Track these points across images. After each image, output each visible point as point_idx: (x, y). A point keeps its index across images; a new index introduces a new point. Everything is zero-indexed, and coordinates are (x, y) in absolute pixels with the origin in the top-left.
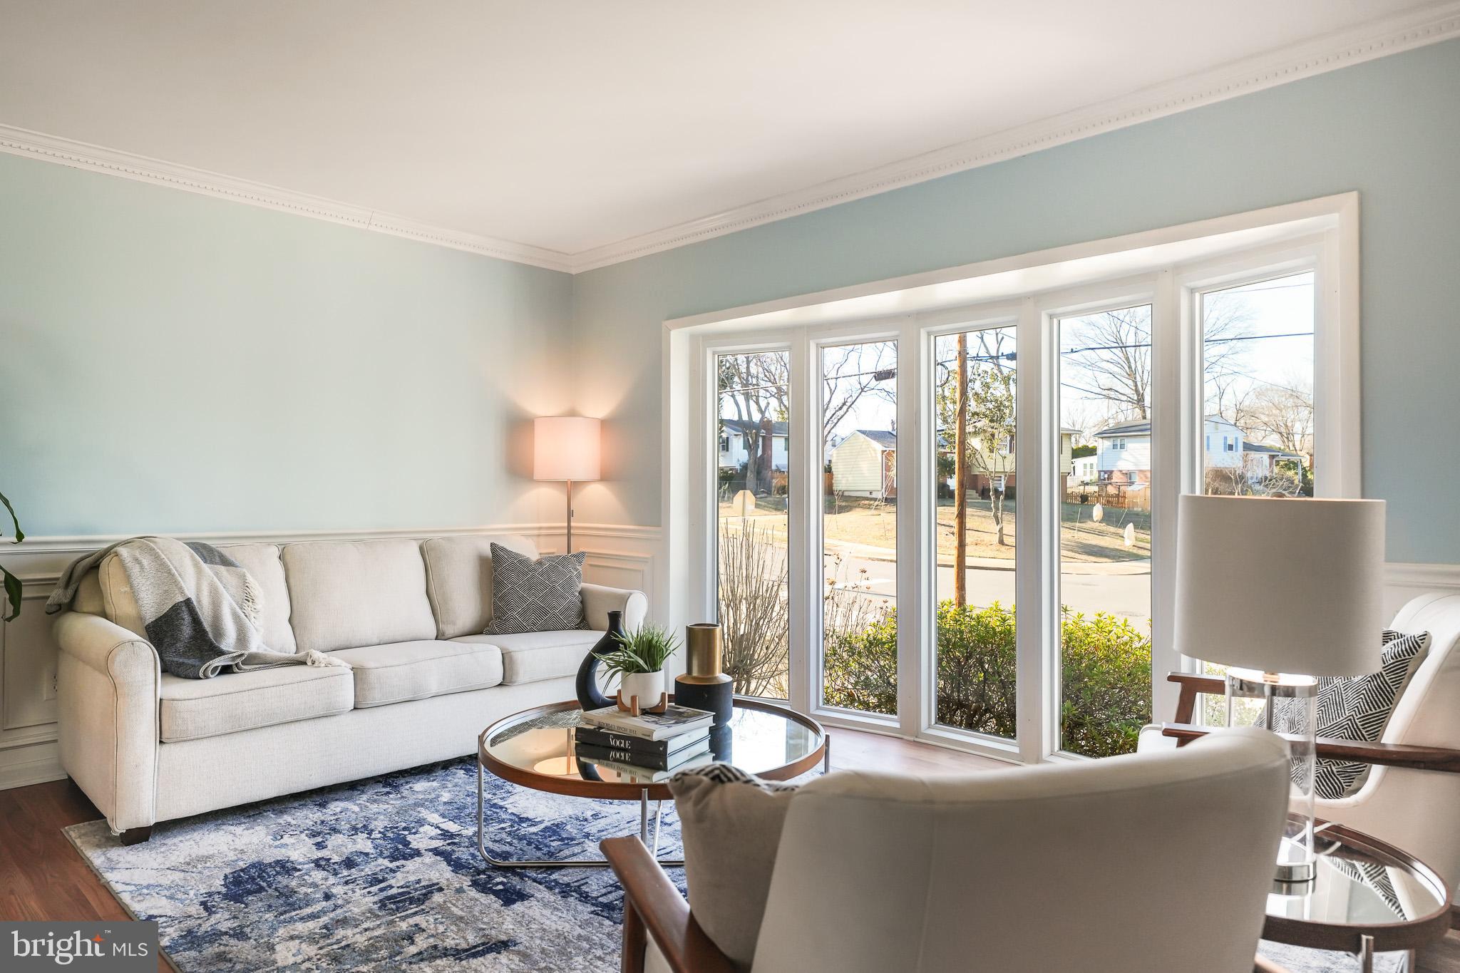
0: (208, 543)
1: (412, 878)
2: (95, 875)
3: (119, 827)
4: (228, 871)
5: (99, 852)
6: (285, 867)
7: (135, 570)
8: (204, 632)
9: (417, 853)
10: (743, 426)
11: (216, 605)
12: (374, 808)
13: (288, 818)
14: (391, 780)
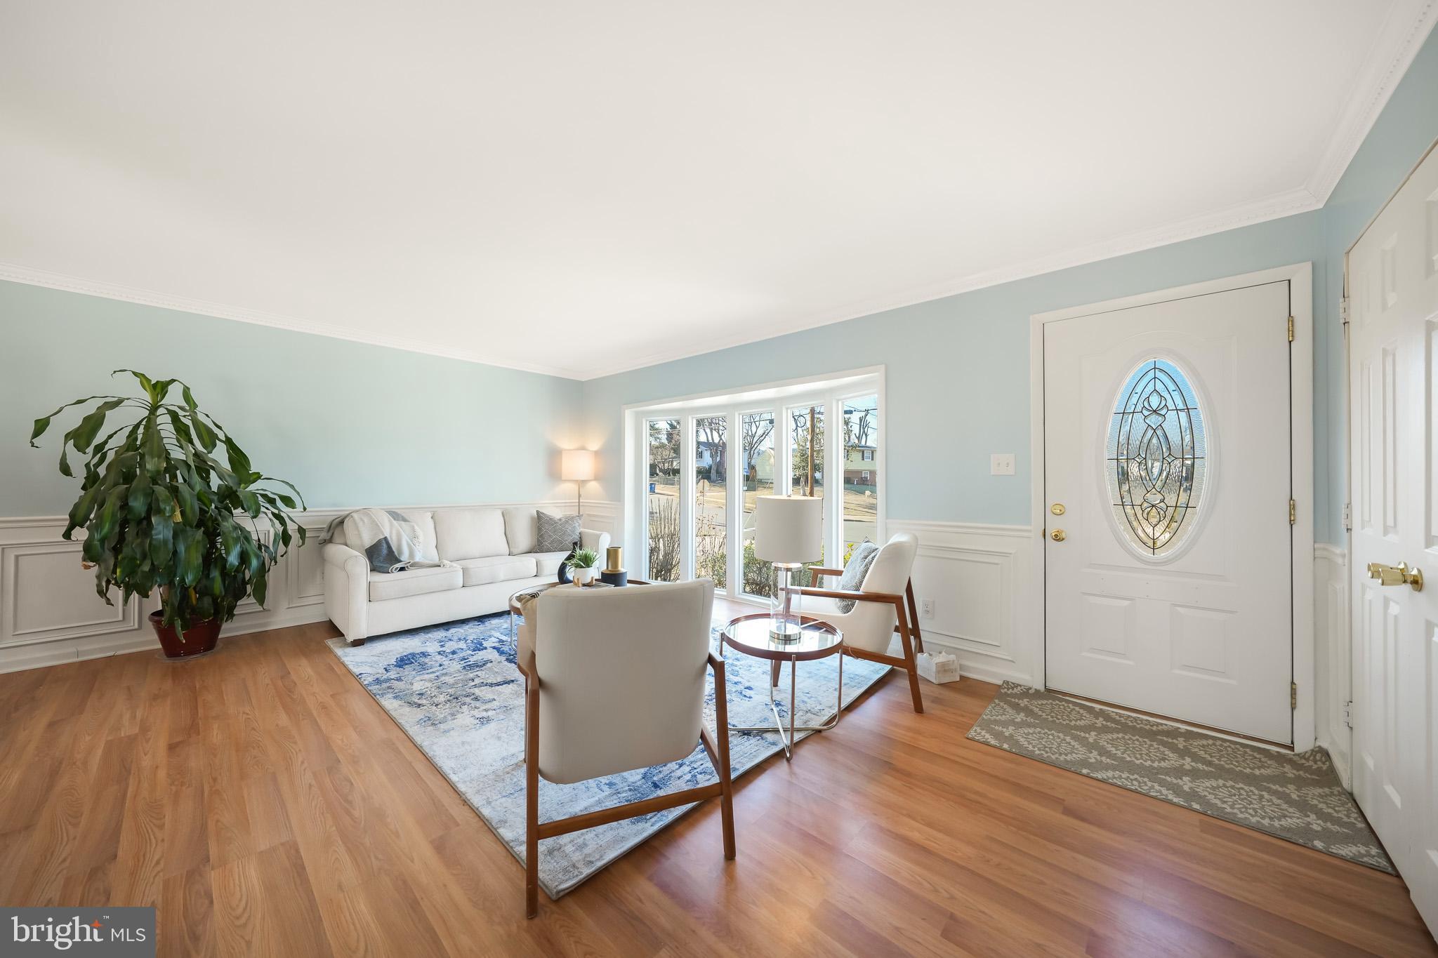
0: (396, 511)
1: (480, 658)
2: (338, 658)
3: (350, 638)
4: (398, 656)
5: (341, 649)
6: (424, 654)
7: (360, 524)
8: (393, 552)
9: (486, 648)
10: (709, 445)
11: (399, 540)
12: (471, 631)
13: (430, 635)
14: (481, 619)
